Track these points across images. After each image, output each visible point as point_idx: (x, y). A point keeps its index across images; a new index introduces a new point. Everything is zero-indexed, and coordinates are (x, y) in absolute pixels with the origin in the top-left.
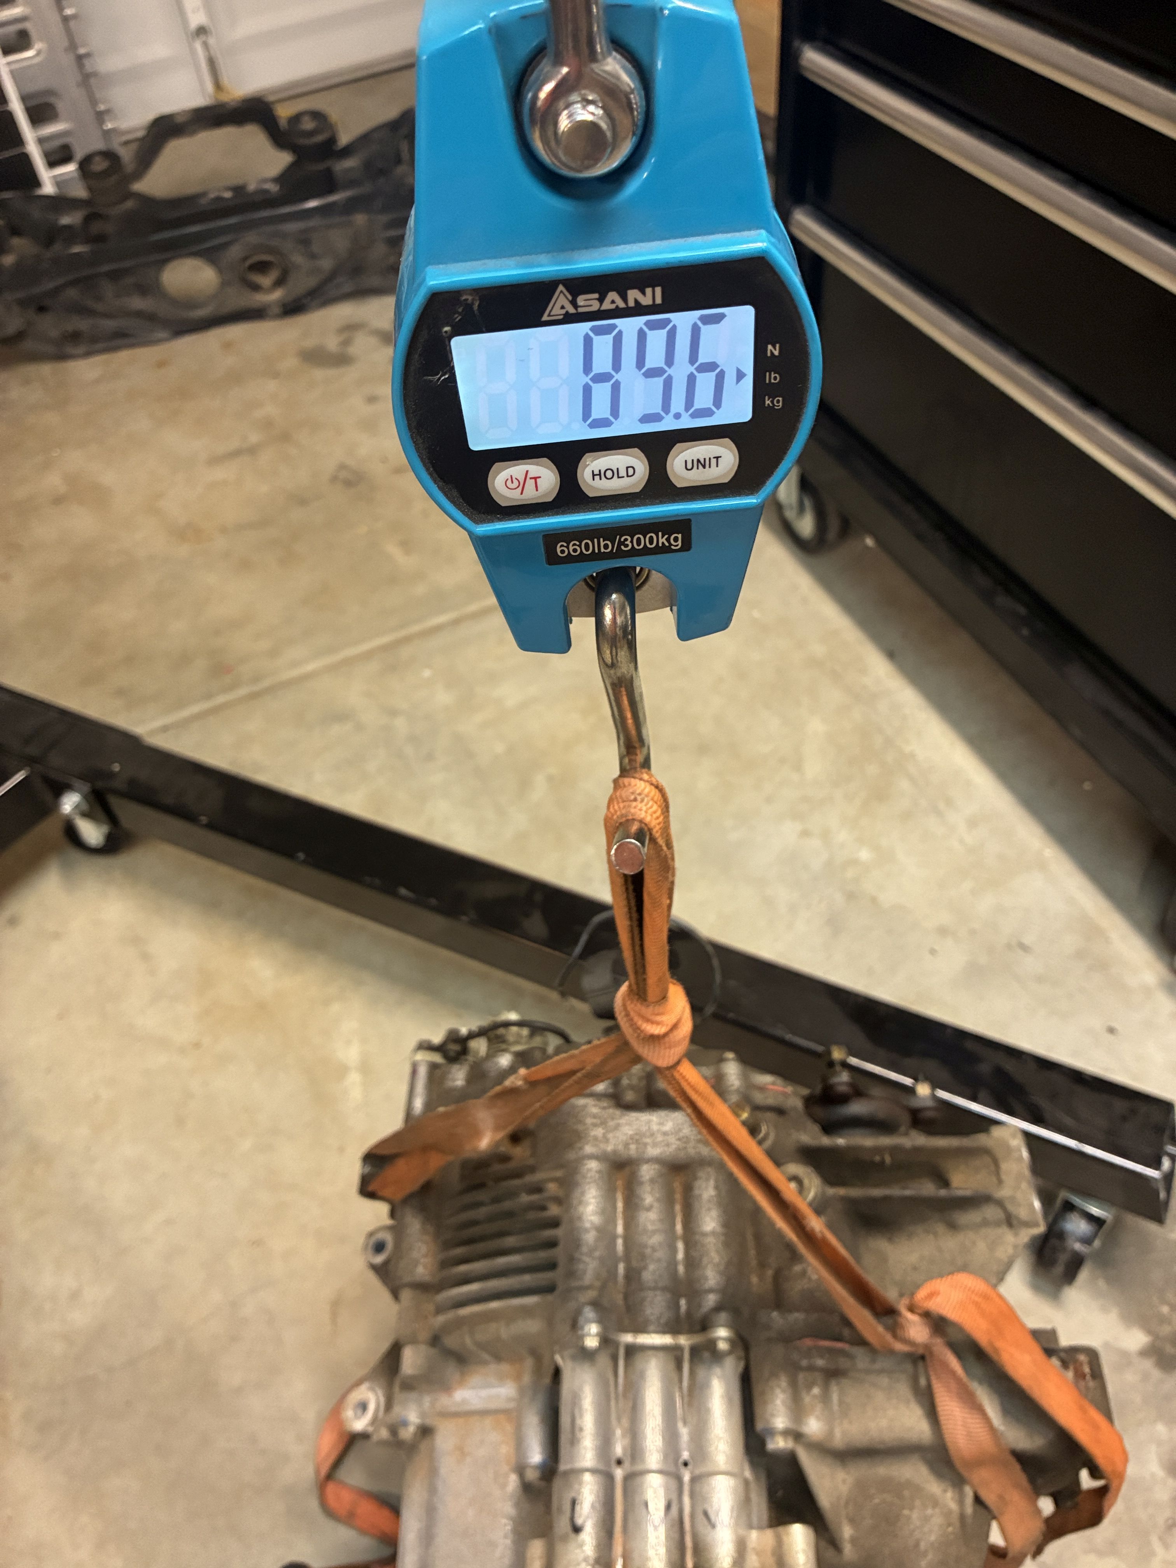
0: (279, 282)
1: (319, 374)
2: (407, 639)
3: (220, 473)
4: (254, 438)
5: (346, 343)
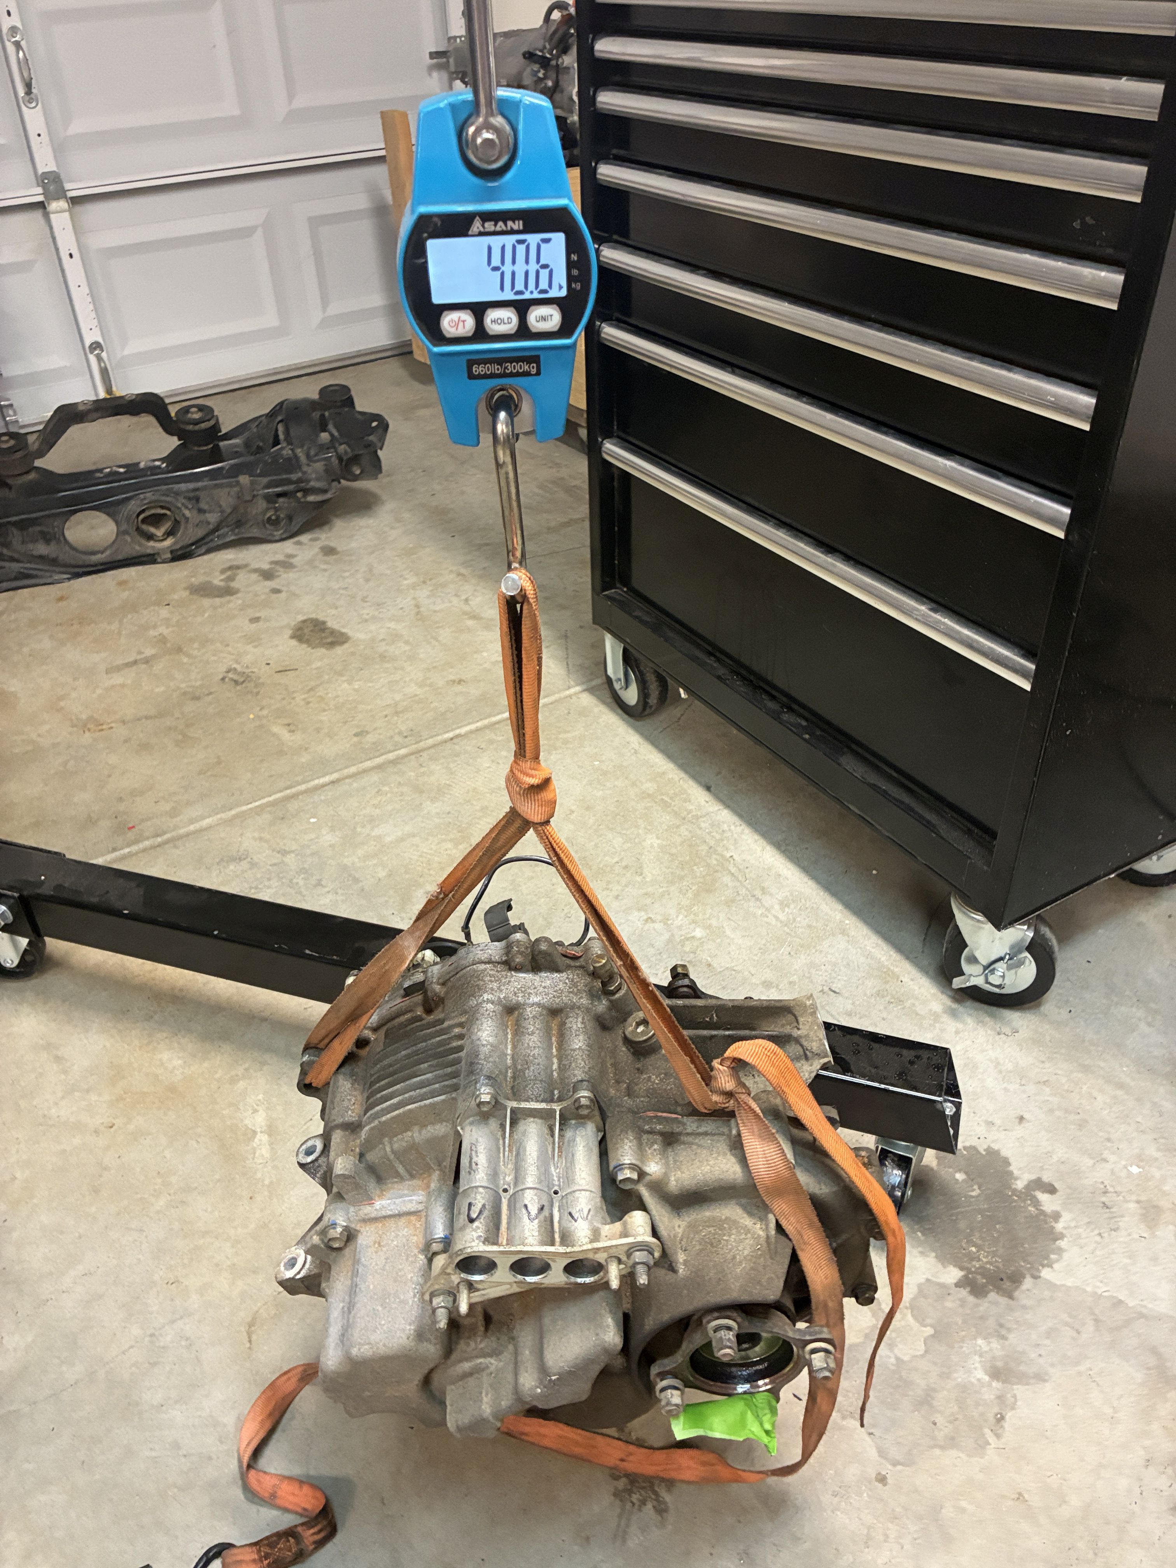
0: (170, 533)
1: (206, 602)
2: (294, 796)
3: (117, 679)
4: (149, 652)
5: (231, 579)
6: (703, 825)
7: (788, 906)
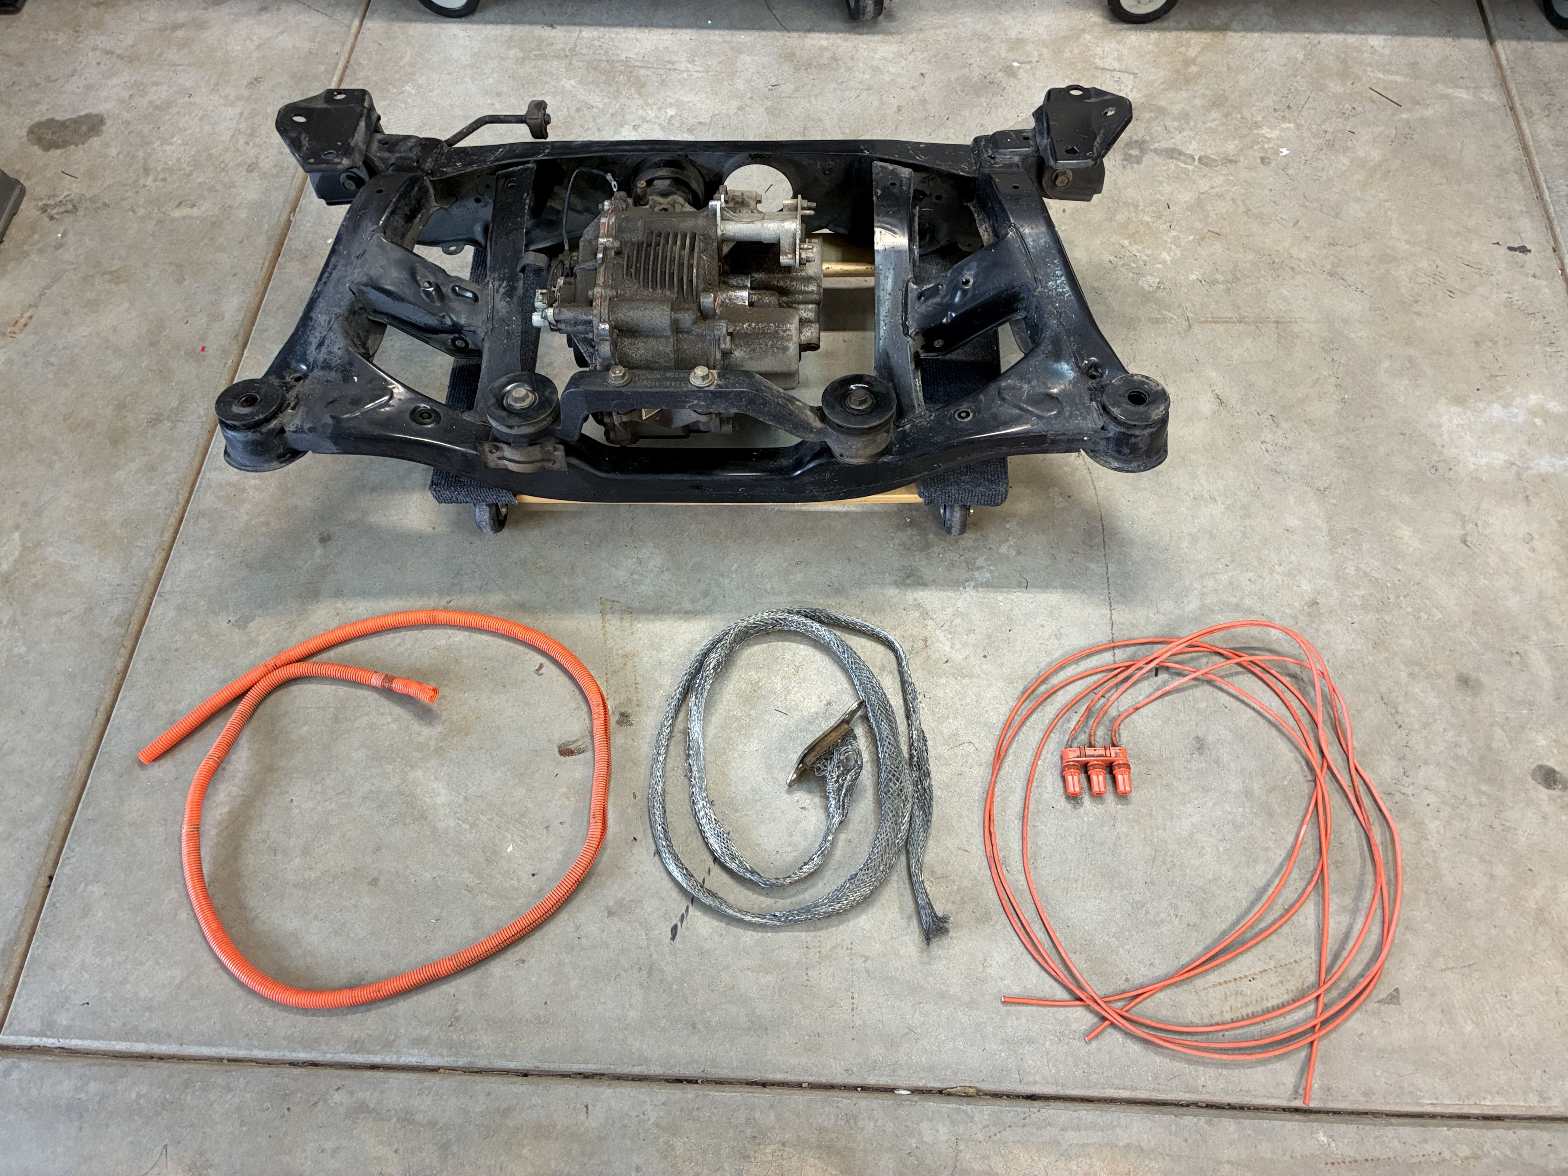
6: (584, 51)
7: (694, 61)
